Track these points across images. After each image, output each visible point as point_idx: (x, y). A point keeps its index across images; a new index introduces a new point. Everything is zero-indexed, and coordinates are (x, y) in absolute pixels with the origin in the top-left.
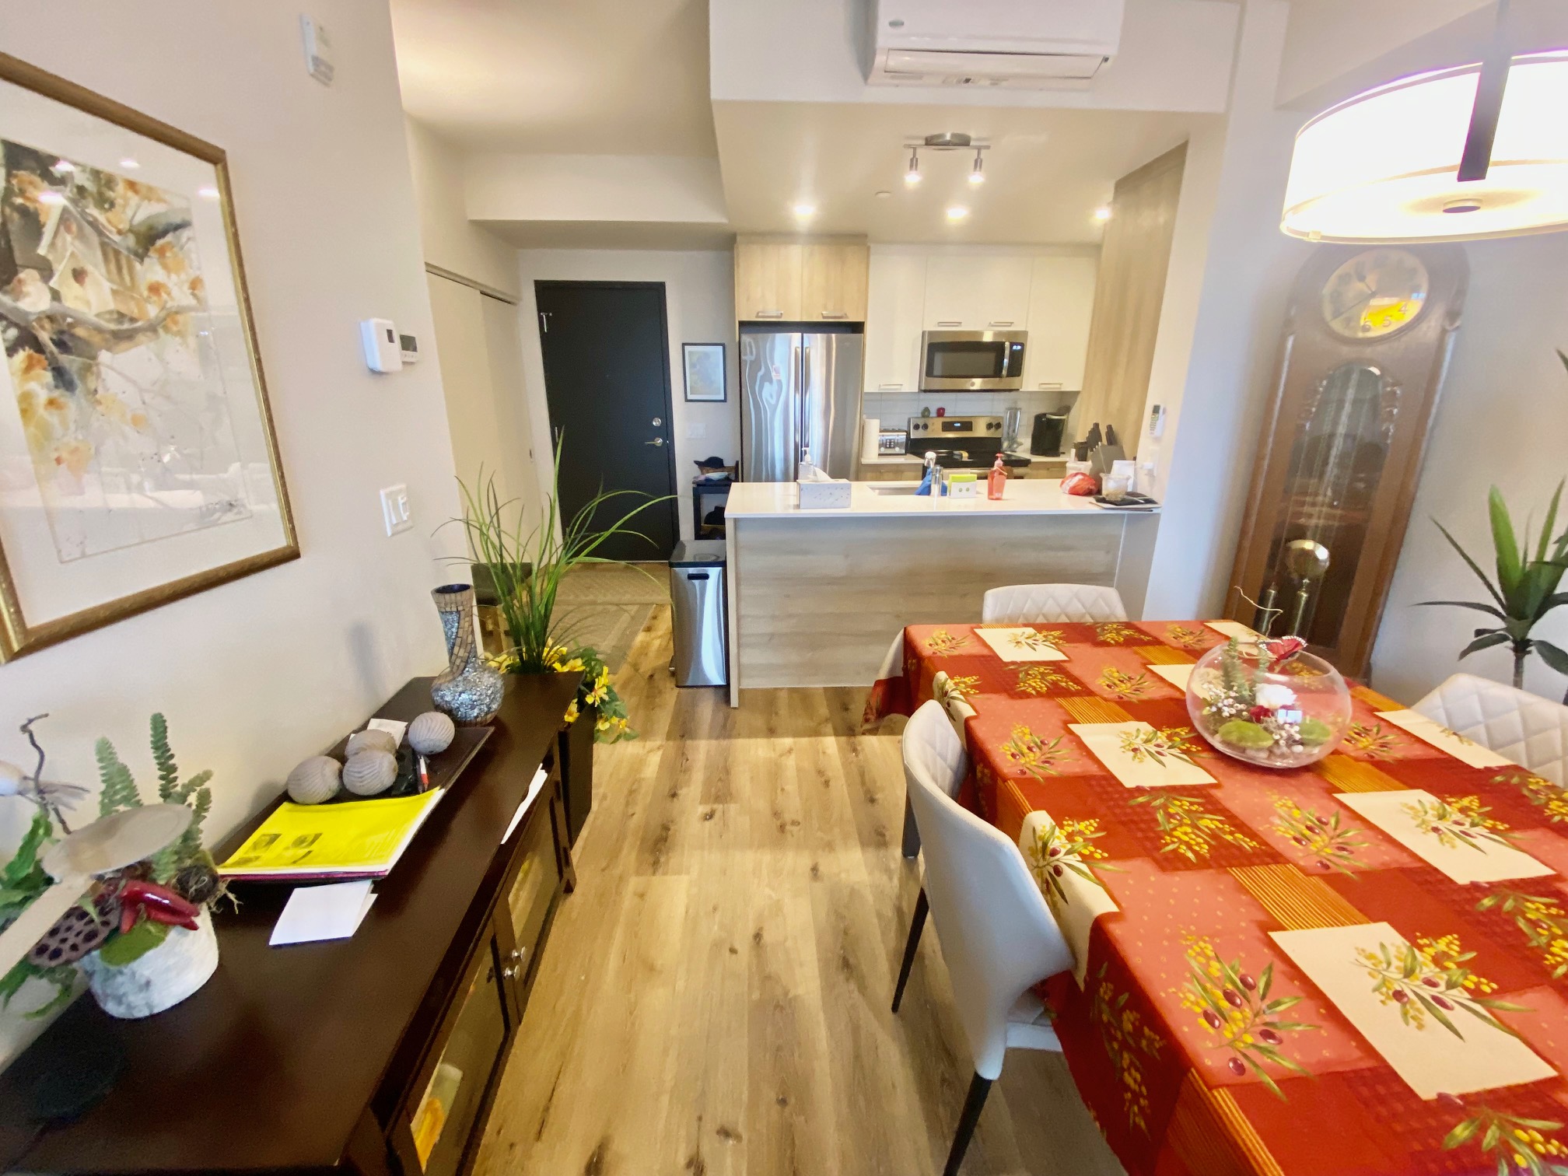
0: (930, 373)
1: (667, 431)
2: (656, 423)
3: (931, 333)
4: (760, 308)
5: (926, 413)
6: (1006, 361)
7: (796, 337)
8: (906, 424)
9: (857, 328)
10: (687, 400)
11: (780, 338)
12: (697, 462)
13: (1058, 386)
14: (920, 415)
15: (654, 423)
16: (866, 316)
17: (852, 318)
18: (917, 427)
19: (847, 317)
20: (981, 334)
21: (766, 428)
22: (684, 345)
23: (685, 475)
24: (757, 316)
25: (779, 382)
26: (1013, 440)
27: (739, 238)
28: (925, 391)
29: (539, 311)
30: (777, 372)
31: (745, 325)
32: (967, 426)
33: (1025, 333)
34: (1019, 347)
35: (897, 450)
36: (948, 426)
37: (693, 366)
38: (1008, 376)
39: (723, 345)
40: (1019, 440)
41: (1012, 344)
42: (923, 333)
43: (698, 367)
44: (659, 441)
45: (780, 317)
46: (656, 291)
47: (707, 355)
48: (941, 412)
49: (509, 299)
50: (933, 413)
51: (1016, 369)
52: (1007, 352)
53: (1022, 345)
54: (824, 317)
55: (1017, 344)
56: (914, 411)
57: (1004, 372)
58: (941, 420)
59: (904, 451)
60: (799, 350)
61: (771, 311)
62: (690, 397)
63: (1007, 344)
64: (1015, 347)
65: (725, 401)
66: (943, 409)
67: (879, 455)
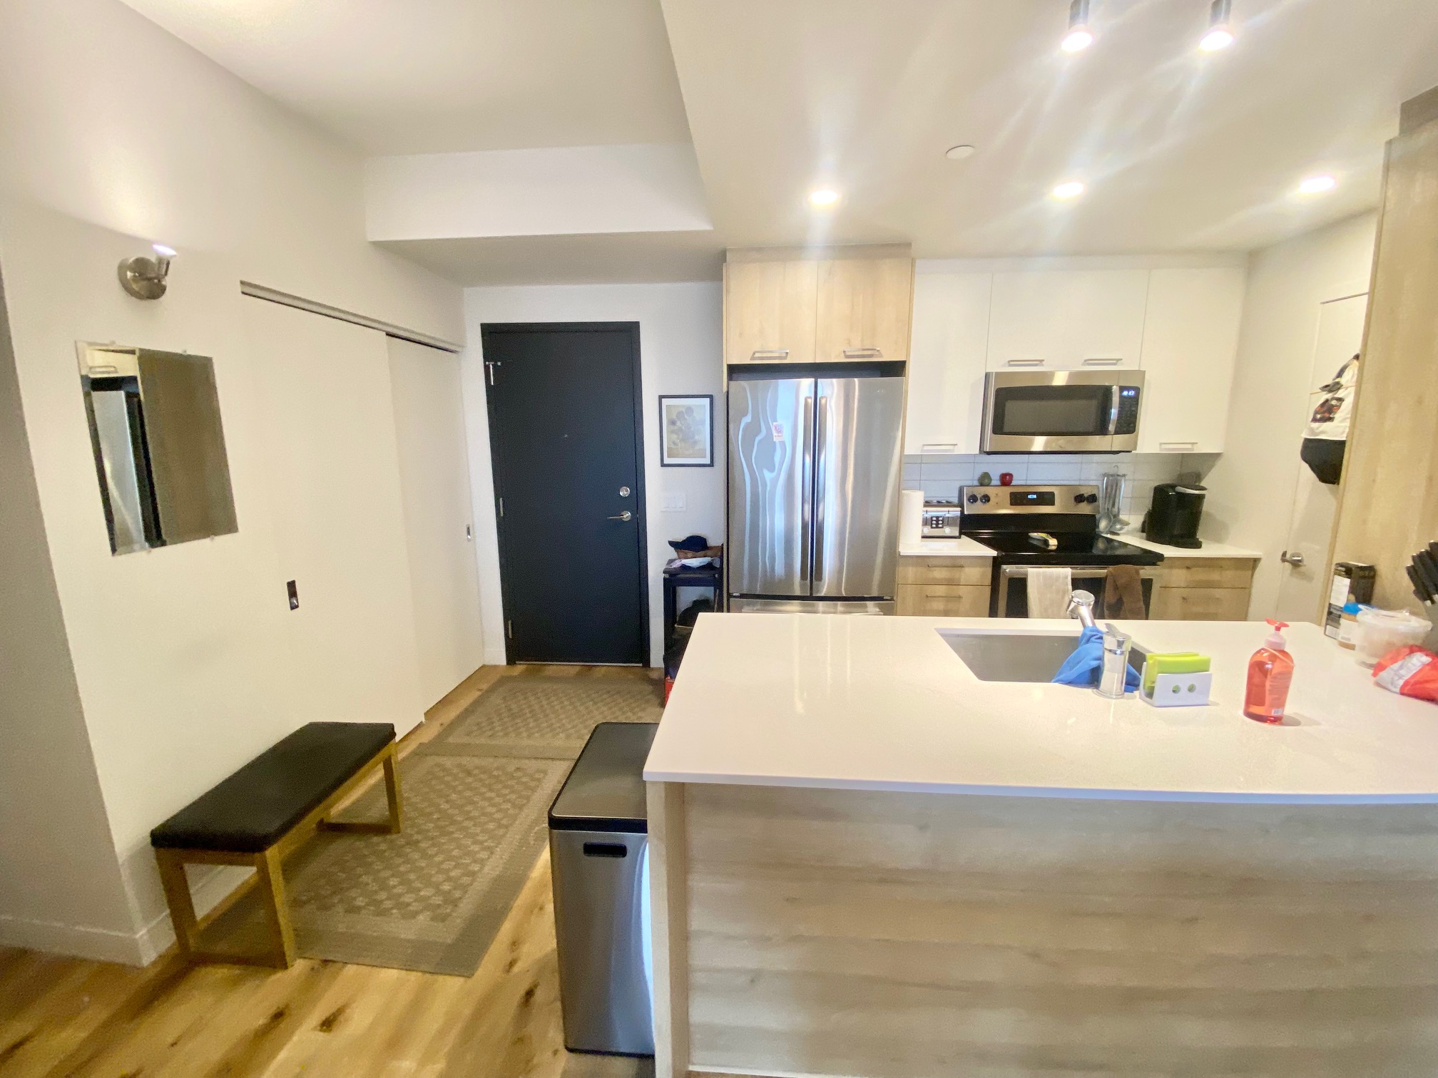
0: (999, 428)
1: (638, 502)
2: (624, 492)
3: (999, 375)
4: (757, 347)
5: (984, 480)
6: (1114, 412)
7: (806, 384)
8: (956, 494)
9: (894, 369)
10: (663, 465)
11: (784, 386)
12: (672, 544)
13: (1189, 446)
14: (976, 483)
15: (621, 494)
16: (908, 355)
17: (888, 355)
18: (973, 499)
19: (881, 356)
20: (1050, 375)
21: (764, 504)
22: (661, 397)
23: (658, 559)
24: (753, 358)
25: (783, 443)
26: (1114, 518)
27: (729, 256)
28: (989, 453)
29: (486, 358)
30: (779, 431)
31: (736, 371)
32: (1046, 499)
33: (1142, 374)
34: (1132, 393)
35: (947, 531)
36: (1018, 499)
37: (673, 423)
38: (1117, 433)
39: (711, 397)
40: (1123, 517)
41: (1122, 389)
42: (987, 376)
43: (678, 423)
44: (627, 515)
45: (785, 358)
46: (627, 334)
47: (689, 410)
48: (1006, 480)
49: (447, 346)
50: (996, 480)
51: (1128, 424)
52: (1116, 399)
53: (1137, 390)
54: (847, 357)
55: (1128, 389)
56: (969, 478)
57: (1112, 428)
58: (1008, 490)
59: (957, 534)
60: (811, 401)
61: (772, 350)
62: (667, 461)
63: (1115, 389)
64: (1125, 393)
65: (712, 465)
66: (1011, 475)
67: (923, 537)
